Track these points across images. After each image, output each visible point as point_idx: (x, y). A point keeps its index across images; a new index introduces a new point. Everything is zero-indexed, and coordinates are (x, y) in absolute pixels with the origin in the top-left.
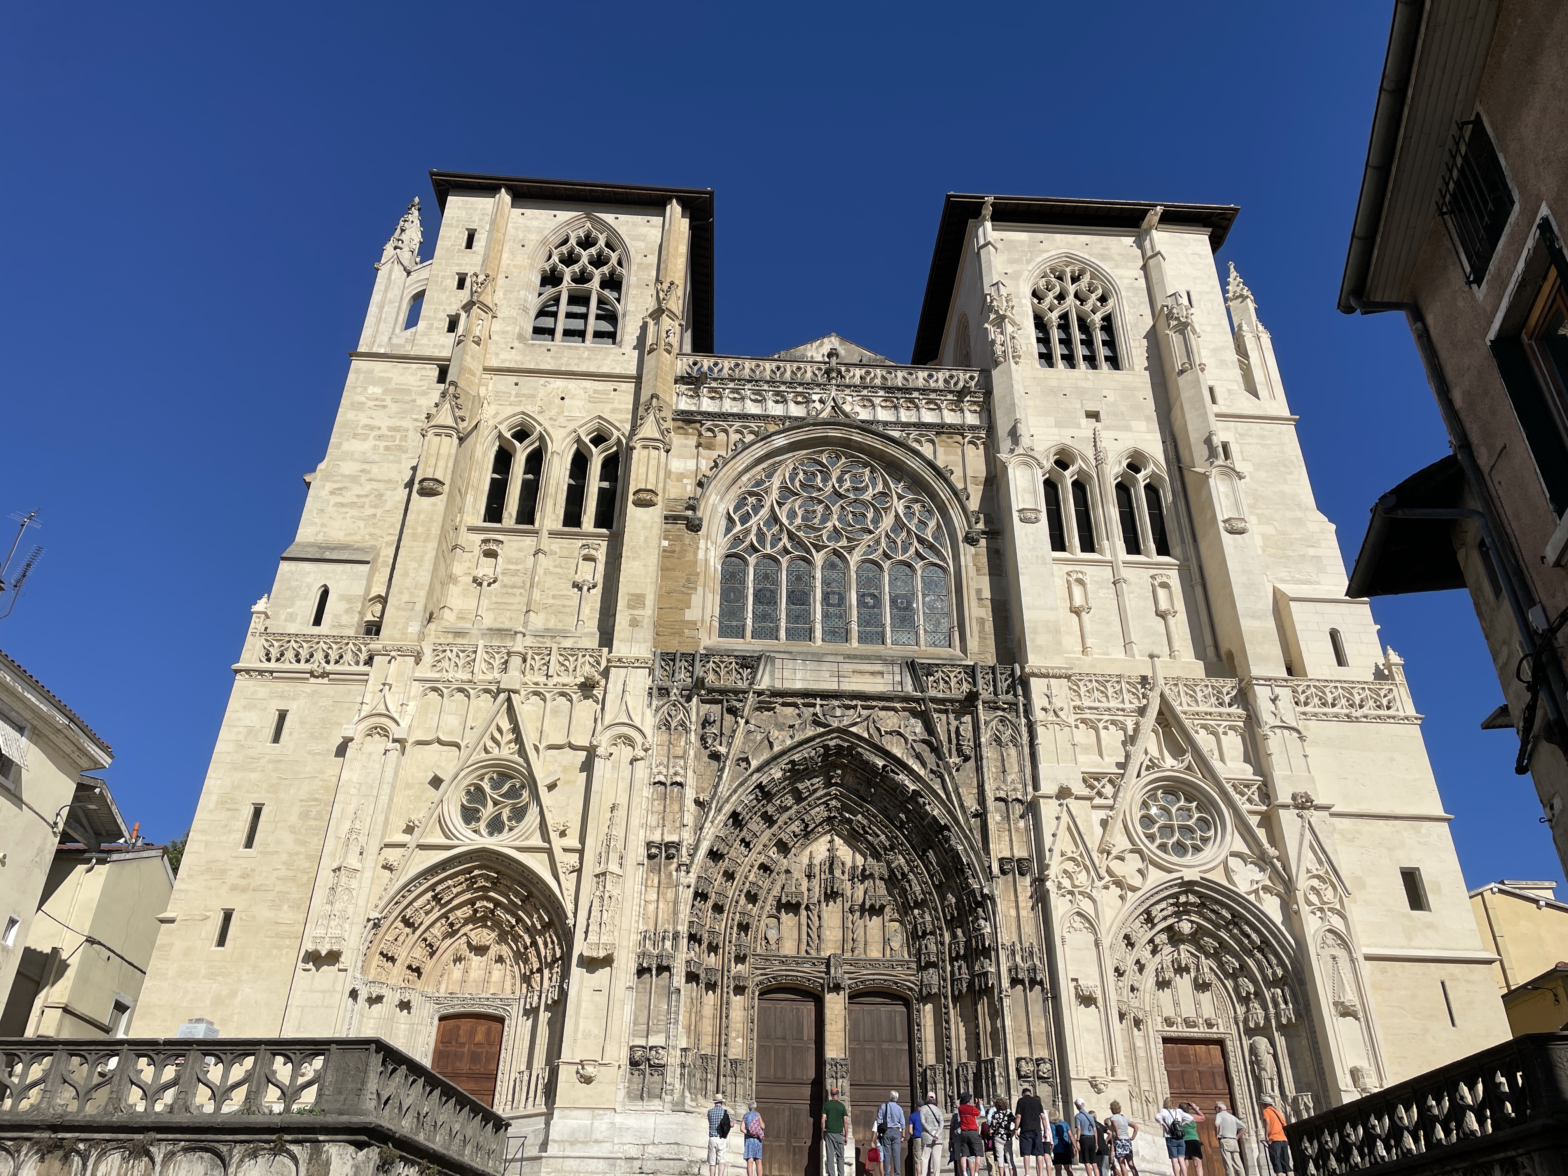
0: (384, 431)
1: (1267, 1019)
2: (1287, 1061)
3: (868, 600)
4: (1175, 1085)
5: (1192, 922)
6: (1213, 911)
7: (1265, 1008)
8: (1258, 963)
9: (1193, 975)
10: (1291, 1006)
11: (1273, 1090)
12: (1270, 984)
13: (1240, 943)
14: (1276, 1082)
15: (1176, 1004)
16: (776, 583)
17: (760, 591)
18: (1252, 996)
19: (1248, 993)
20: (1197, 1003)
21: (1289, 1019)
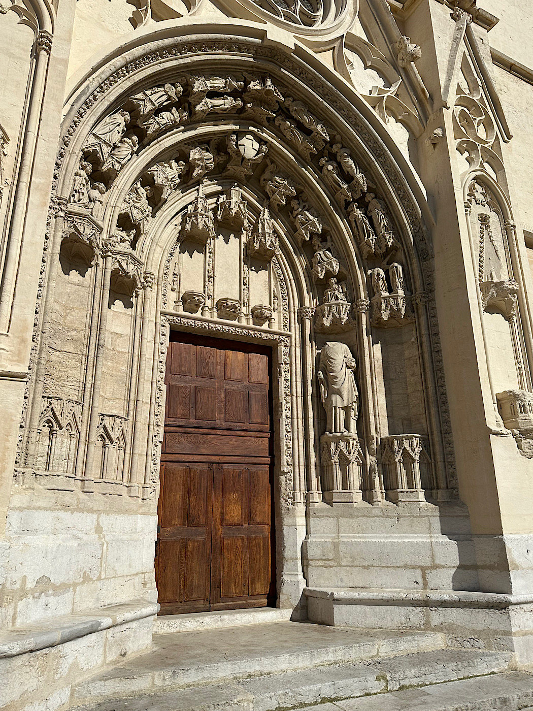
1: (354, 315)
2: (379, 380)
4: (180, 411)
5: (260, 141)
6: (300, 126)
7: (353, 298)
8: (354, 226)
9: (244, 239)
10: (401, 292)
11: (347, 427)
12: (369, 260)
13: (332, 191)
14: (353, 414)
15: (209, 277)
18: (334, 280)
19: (329, 274)
20: (244, 283)
21: (394, 314)
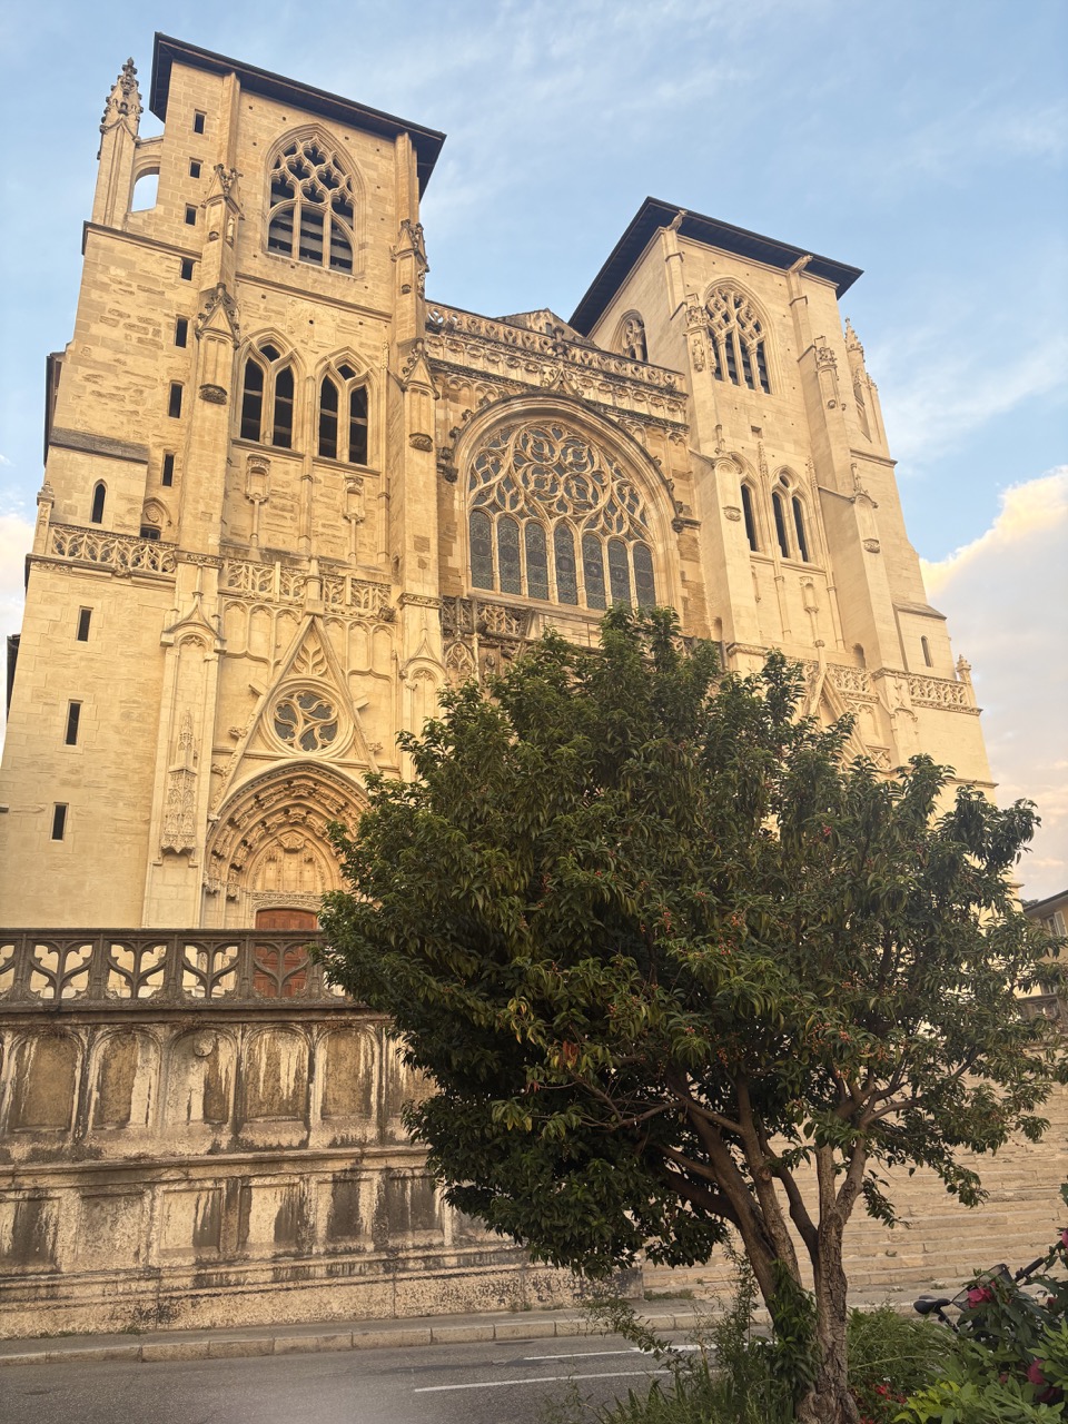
0: (134, 321)
3: (593, 568)
16: (516, 541)
17: (504, 547)
